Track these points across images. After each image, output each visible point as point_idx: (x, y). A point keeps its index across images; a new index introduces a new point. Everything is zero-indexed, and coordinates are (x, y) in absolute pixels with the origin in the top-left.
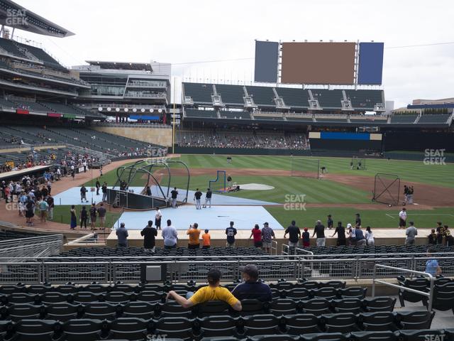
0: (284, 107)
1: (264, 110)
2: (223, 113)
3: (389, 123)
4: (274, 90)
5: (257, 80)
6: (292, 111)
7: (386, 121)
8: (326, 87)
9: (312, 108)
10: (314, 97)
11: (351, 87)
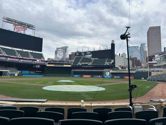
9: (18, 57)
10: (18, 53)
11: (31, 51)
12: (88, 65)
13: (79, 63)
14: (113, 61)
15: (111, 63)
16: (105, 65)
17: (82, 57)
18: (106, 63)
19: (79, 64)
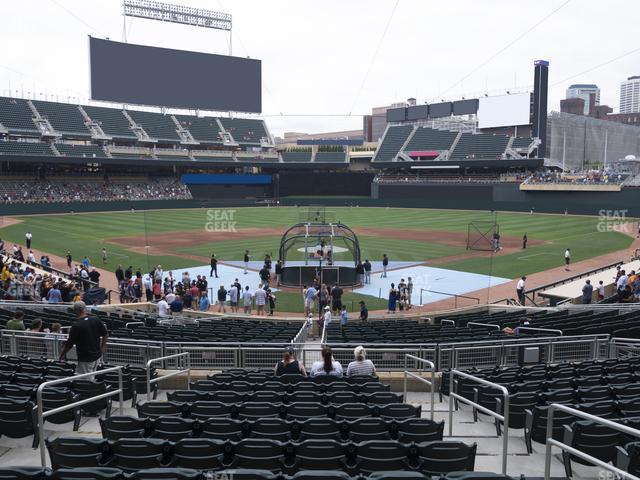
0: (148, 139)
1: (119, 143)
2: (60, 148)
3: (282, 161)
4: (125, 113)
5: (94, 97)
6: (160, 145)
7: (277, 159)
8: (192, 113)
9: (184, 142)
10: (183, 126)
11: (225, 115)
12: (437, 159)
13: (401, 153)
14: (537, 141)
15: (530, 151)
16: (504, 157)
17: (416, 128)
18: (509, 150)
19: (400, 158)
